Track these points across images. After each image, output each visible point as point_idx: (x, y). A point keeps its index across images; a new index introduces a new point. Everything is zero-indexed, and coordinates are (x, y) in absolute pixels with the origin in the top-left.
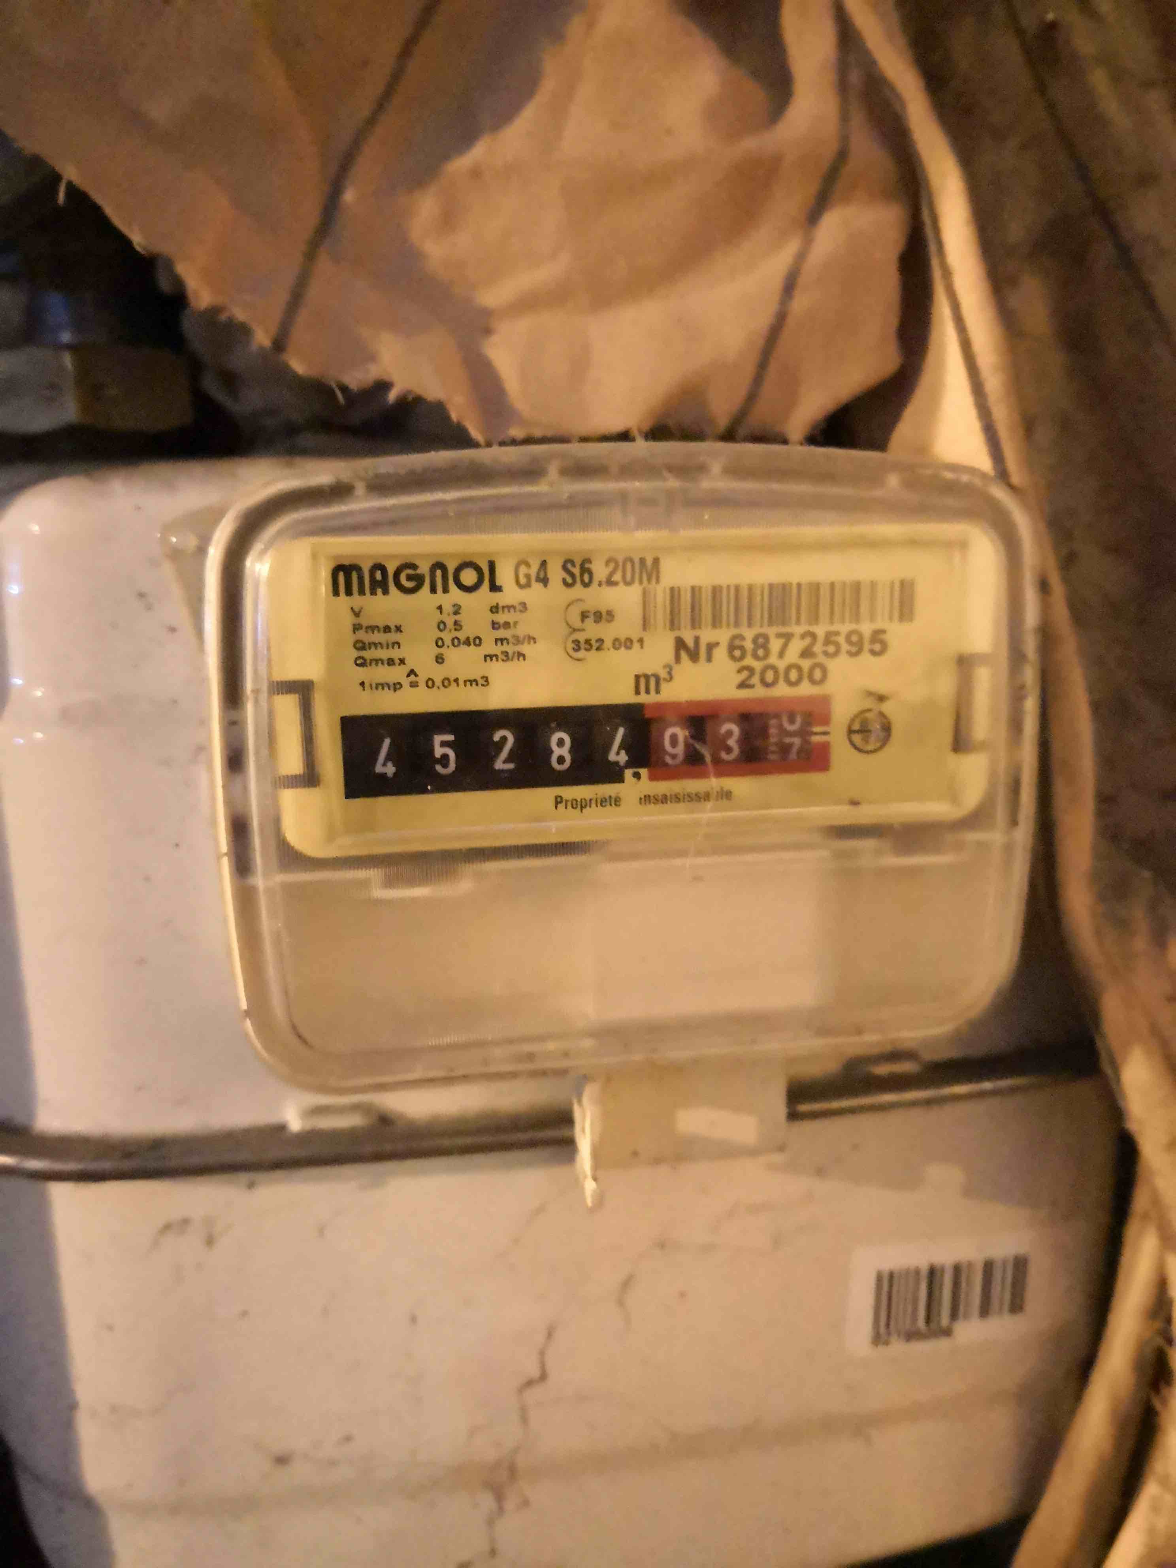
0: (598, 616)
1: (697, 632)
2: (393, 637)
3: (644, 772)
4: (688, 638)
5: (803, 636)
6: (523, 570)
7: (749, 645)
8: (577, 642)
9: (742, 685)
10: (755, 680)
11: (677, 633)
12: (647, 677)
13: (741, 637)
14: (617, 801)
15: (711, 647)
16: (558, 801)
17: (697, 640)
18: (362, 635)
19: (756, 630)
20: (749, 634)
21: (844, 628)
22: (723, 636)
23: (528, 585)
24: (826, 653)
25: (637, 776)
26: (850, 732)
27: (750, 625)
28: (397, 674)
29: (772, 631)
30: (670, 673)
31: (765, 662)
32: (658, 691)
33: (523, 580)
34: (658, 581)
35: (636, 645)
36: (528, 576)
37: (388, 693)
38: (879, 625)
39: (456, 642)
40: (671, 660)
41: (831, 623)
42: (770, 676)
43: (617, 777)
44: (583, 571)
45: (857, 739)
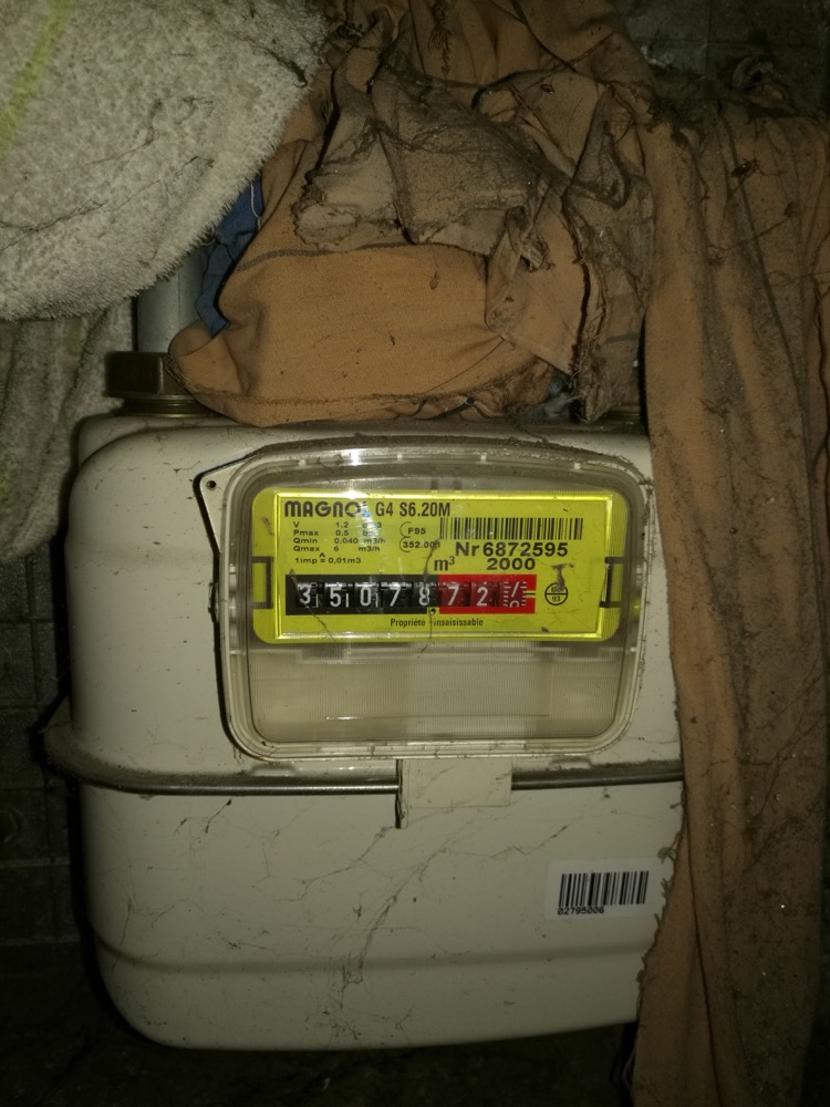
0: (417, 531)
1: (468, 541)
2: (313, 537)
3: (437, 609)
4: (463, 542)
5: (523, 545)
6: (380, 506)
7: (494, 548)
8: (406, 543)
9: (490, 568)
10: (497, 565)
11: (457, 541)
12: (441, 562)
13: (491, 544)
14: (423, 622)
15: (474, 548)
16: (392, 621)
17: (467, 544)
18: (298, 535)
19: (500, 541)
20: (495, 542)
21: (545, 542)
22: (481, 543)
23: (383, 514)
24: (534, 554)
25: (434, 610)
26: (546, 594)
27: (495, 538)
28: (315, 555)
29: (506, 542)
30: (453, 560)
31: (503, 557)
32: (446, 569)
33: (380, 512)
34: (449, 515)
36: (382, 510)
37: (310, 564)
38: (563, 541)
39: (345, 541)
40: (454, 553)
41: (538, 538)
42: (505, 564)
43: (423, 610)
44: (410, 508)
45: (549, 598)
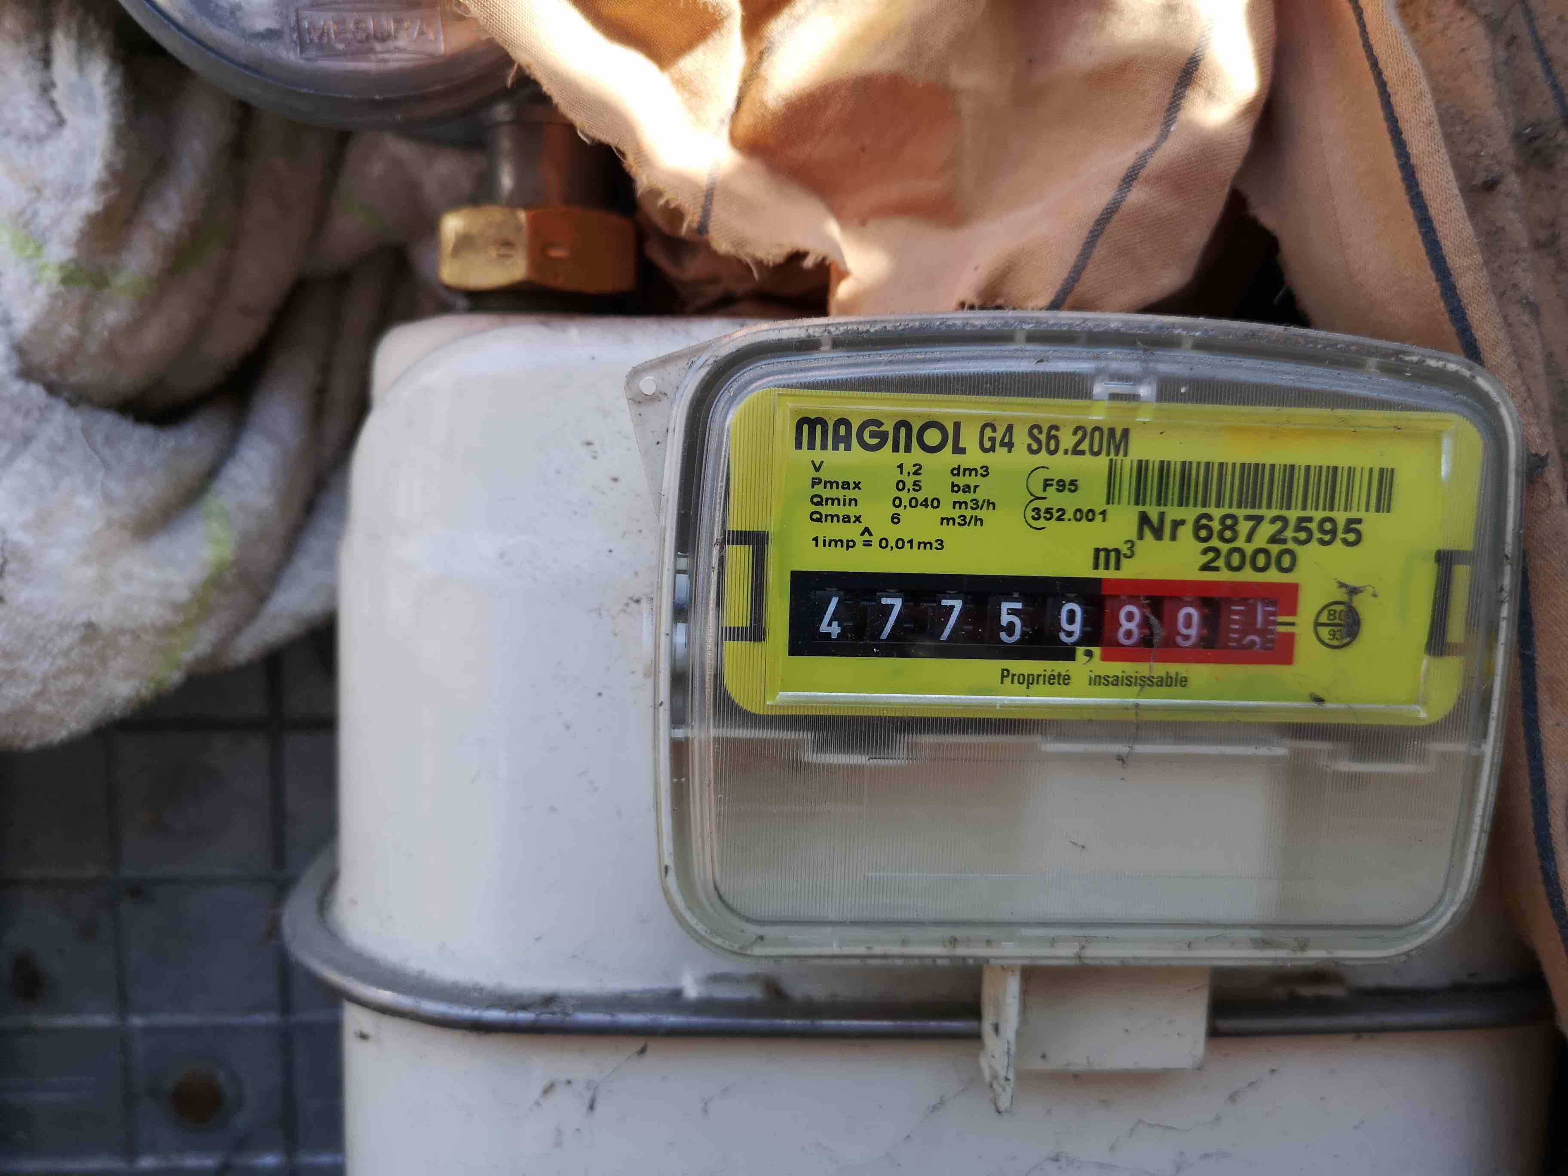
0: (1061, 486)
1: (1162, 509)
2: (851, 494)
3: (1097, 651)
4: (1153, 513)
5: (1274, 520)
6: (988, 432)
7: (1216, 526)
8: (1037, 510)
9: (1206, 567)
10: (1220, 563)
11: (1141, 508)
12: (1107, 551)
13: (1209, 517)
14: (1066, 679)
15: (1177, 524)
16: (1005, 674)
17: (1162, 515)
18: (819, 489)
19: (1225, 511)
20: (1217, 513)
21: (1319, 515)
22: (1190, 514)
23: (992, 449)
24: (1296, 540)
25: (1089, 654)
26: (1317, 624)
27: (1218, 506)
28: (852, 531)
29: (1241, 513)
30: (1130, 549)
31: (1233, 545)
32: (1118, 568)
33: (988, 445)
34: (1126, 455)
35: (1099, 518)
36: (993, 440)
37: (841, 550)
38: (1354, 515)
39: (914, 503)
40: (1133, 535)
41: (1304, 508)
42: (1236, 560)
43: (1068, 654)
44: (1049, 437)
45: (1324, 632)
